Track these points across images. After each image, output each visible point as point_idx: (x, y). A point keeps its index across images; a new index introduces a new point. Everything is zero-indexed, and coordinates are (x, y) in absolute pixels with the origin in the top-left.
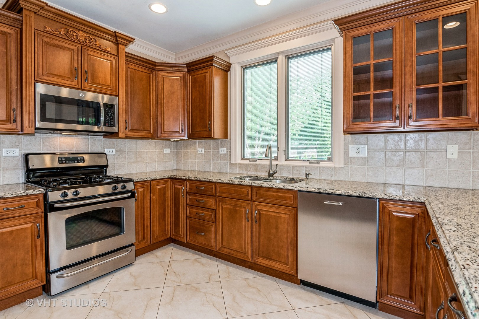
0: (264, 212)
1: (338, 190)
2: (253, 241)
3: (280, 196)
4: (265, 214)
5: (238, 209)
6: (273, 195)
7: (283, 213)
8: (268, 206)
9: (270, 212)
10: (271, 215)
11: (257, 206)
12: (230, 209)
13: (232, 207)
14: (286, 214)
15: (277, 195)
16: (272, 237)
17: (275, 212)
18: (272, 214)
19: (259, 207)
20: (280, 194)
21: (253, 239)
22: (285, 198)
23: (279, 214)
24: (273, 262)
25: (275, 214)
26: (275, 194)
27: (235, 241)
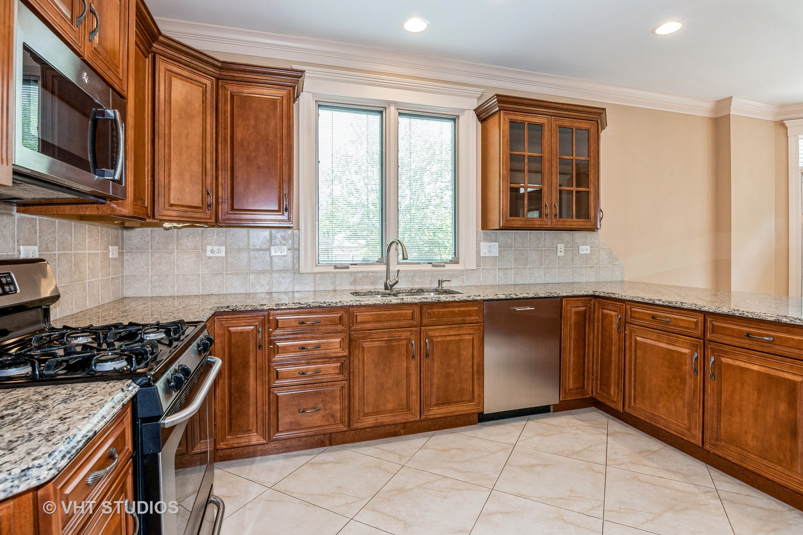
0: (439, 339)
1: (527, 293)
2: (422, 386)
3: (463, 311)
4: (442, 341)
5: (396, 343)
6: (454, 311)
7: (465, 334)
8: (445, 328)
9: (448, 337)
10: (451, 340)
11: (428, 332)
12: (379, 347)
13: (383, 344)
14: (470, 334)
15: (460, 311)
16: (452, 371)
17: (454, 335)
18: (452, 338)
19: (431, 333)
20: (462, 309)
21: (422, 384)
22: (469, 314)
23: (462, 336)
24: (453, 406)
25: (456, 338)
26: (456, 310)
27: (390, 397)
